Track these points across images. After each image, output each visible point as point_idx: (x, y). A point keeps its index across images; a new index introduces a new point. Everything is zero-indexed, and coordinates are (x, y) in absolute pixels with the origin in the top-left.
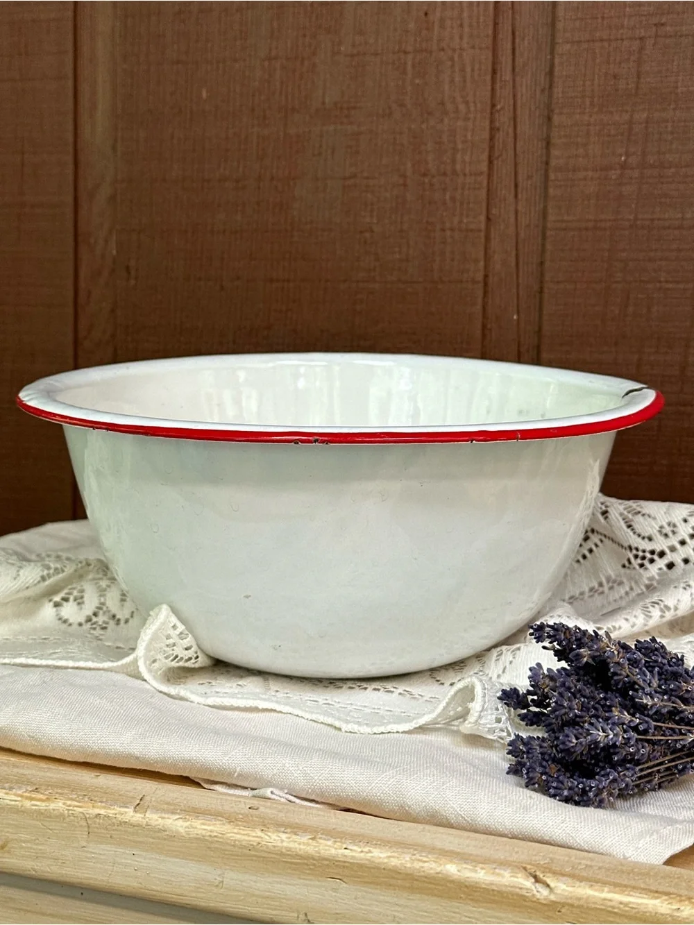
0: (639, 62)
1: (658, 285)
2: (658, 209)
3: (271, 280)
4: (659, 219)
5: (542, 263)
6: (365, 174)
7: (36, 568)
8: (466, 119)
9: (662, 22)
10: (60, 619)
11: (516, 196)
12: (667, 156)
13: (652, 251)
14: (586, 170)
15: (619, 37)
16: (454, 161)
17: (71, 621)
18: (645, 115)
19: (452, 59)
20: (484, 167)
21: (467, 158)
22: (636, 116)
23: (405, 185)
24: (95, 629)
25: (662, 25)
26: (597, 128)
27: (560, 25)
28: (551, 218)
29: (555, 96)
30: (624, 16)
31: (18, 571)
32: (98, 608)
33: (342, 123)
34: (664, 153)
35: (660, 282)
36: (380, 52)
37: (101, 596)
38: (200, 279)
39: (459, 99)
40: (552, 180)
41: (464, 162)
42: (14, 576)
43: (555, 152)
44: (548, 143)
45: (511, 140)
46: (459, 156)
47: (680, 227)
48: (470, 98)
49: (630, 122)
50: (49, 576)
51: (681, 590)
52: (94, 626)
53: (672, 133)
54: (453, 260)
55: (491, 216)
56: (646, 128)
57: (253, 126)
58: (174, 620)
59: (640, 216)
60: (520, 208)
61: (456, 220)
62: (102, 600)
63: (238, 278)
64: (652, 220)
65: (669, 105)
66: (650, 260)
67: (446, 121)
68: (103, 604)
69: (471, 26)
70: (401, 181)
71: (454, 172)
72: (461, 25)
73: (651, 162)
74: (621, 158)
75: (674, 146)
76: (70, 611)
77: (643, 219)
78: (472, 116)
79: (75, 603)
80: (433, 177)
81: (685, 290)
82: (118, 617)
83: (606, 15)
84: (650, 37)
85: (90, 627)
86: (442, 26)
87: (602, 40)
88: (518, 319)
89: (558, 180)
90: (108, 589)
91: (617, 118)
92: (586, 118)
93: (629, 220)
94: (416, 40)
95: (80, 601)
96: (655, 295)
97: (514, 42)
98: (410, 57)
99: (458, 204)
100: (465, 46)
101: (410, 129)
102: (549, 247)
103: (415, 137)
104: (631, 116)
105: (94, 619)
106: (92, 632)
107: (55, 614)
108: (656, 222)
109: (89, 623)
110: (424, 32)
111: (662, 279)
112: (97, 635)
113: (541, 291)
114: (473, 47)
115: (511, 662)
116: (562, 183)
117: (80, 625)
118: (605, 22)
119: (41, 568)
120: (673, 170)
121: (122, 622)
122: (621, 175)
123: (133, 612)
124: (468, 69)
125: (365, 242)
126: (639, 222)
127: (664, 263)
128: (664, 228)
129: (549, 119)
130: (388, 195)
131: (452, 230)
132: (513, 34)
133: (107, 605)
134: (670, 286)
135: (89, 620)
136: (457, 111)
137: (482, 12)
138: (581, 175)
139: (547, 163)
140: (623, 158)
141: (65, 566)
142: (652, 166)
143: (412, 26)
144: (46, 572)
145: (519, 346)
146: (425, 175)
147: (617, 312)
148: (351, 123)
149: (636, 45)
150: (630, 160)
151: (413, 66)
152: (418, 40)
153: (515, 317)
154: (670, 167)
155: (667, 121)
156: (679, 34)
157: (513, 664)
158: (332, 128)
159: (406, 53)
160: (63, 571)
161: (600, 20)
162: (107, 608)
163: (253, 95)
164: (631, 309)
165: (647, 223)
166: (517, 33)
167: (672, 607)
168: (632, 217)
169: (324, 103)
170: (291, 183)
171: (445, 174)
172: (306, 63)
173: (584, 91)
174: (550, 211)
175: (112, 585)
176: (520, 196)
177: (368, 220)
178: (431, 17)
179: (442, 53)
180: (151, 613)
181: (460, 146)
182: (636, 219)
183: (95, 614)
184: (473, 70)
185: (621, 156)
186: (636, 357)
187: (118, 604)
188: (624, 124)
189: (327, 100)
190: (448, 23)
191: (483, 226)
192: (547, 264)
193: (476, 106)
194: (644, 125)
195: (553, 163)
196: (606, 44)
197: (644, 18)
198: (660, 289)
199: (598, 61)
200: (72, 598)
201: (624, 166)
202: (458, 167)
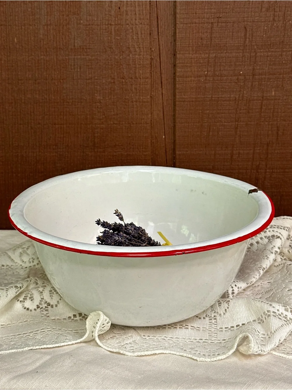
0: (211, 33)
1: (221, 124)
2: (220, 93)
3: (55, 124)
4: (221, 97)
5: (174, 115)
6: (96, 78)
7: (13, 289)
8: (139, 55)
9: (221, 16)
10: (25, 308)
11: (162, 87)
12: (223, 72)
13: (218, 110)
14: (191, 77)
15: (203, 22)
16: (135, 73)
17: (30, 308)
18: (215, 55)
19: (132, 29)
20: (148, 75)
21: (141, 72)
22: (211, 55)
23: (114, 83)
24: (43, 311)
25: (220, 17)
26: (195, 60)
27: (178, 16)
28: (177, 97)
29: (177, 46)
30: (205, 13)
31: (7, 292)
32: (40, 301)
33: (84, 55)
34: (222, 71)
35: (222, 122)
36: (99, 24)
37: (41, 295)
38: (20, 124)
39: (136, 46)
40: (177, 81)
41: (140, 73)
42: (6, 295)
43: (178, 70)
44: (175, 66)
45: (158, 63)
46: (137, 71)
47: (230, 100)
48: (141, 46)
49: (209, 58)
50: (18, 291)
51: (266, 260)
52: (42, 310)
53: (225, 63)
54: (137, 114)
55: (151, 96)
56: (215, 60)
57: (41, 55)
58: (105, 317)
59: (213, 96)
60: (163, 92)
61: (137, 97)
62: (42, 297)
63: (39, 124)
64: (219, 98)
65: (224, 51)
66: (218, 113)
67: (131, 55)
68: (43, 299)
69: (140, 14)
70: (112, 81)
71: (136, 78)
72: (136, 14)
73: (217, 74)
74: (205, 73)
75: (226, 68)
76: (28, 304)
77: (215, 97)
78: (142, 53)
79: (30, 300)
80: (127, 79)
81: (232, 125)
82: (51, 304)
83: (197, 12)
84: (215, 22)
85: (40, 310)
86: (127, 14)
87: (196, 23)
88: (165, 138)
89: (180, 81)
90: (43, 292)
91: (203, 56)
92: (191, 55)
93: (209, 98)
94: (115, 20)
95: (32, 299)
96: (220, 128)
97: (158, 22)
98: (113, 27)
99: (138, 91)
100: (138, 23)
101: (115, 58)
102: (177, 108)
103: (117, 62)
104: (209, 55)
105: (41, 306)
106: (42, 313)
107: (22, 306)
108: (220, 98)
109: (39, 308)
110: (119, 16)
111: (223, 121)
112: (45, 314)
113: (174, 126)
114: (141, 24)
115: (228, 308)
116: (182, 82)
117: (35, 310)
118: (197, 15)
119: (15, 288)
120: (226, 77)
121: (54, 306)
122: (206, 79)
123: (58, 302)
124: (139, 33)
125: (98, 107)
126: (213, 99)
127: (223, 115)
128: (223, 101)
129: (175, 55)
130: (107, 87)
131: (136, 102)
132: (157, 18)
133: (45, 299)
134: (226, 124)
135: (38, 307)
136: (135, 51)
137: (144, 9)
138: (189, 79)
139: (175, 73)
140: (206, 73)
141: (23, 285)
142: (218, 76)
143: (113, 13)
144: (17, 290)
145: (166, 148)
146: (123, 78)
147: (206, 134)
148: (88, 55)
149: (210, 26)
150: (209, 73)
151: (115, 31)
152: (117, 19)
153: (164, 137)
154: (225, 76)
155: (223, 58)
156: (227, 22)
157: (229, 308)
158: (79, 57)
159: (111, 25)
160: (23, 287)
161: (195, 14)
162: (45, 300)
163: (40, 41)
164: (211, 133)
165: (217, 98)
166: (159, 18)
167: (265, 268)
168: (210, 96)
169: (74, 46)
170: (61, 81)
171: (132, 78)
172: (65, 28)
173: (189, 44)
174: (177, 94)
175: (44, 289)
176: (163, 87)
177: (98, 98)
178: (122, 10)
179: (127, 26)
180: (91, 314)
181: (138, 66)
182: (212, 97)
183: (40, 304)
184: (142, 34)
185: (205, 71)
186: (214, 152)
187: (49, 297)
188: (206, 58)
189: (76, 44)
190: (129, 13)
191: (149, 100)
192: (177, 115)
193: (143, 49)
194: (214, 59)
195: (178, 74)
196: (197, 25)
197: (212, 14)
198: (222, 125)
199: (194, 32)
200: (28, 298)
201: (206, 76)
202: (137, 75)
